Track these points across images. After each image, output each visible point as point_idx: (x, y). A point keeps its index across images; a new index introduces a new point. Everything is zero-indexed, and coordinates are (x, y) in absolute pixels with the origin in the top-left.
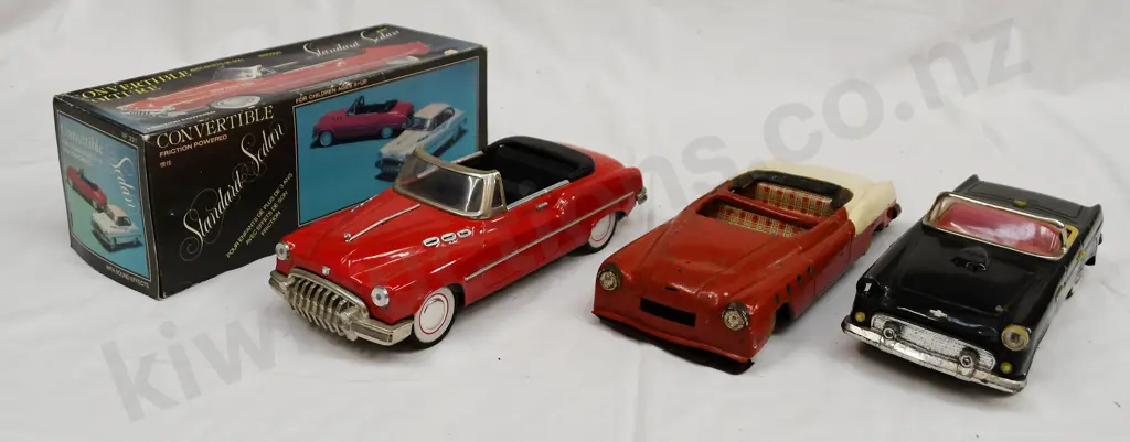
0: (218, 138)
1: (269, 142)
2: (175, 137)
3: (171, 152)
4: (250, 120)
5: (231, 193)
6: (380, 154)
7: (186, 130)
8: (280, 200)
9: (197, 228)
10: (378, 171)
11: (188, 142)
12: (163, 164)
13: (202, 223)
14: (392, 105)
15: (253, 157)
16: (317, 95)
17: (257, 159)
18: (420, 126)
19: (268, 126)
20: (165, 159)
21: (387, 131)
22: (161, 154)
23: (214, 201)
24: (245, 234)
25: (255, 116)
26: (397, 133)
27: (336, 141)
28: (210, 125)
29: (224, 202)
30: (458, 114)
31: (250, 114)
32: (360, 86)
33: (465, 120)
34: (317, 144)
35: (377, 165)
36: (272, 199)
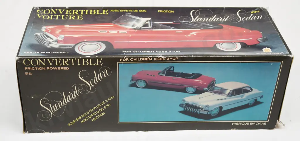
0: (64, 68)
1: (98, 78)
2: (35, 62)
3: (32, 69)
4: (86, 63)
5: (71, 96)
6: (184, 100)
7: (42, 59)
8: (105, 107)
9: (49, 107)
10: (182, 109)
11: (42, 66)
12: (27, 73)
13: (52, 106)
14: (198, 76)
15: (87, 83)
16: (136, 59)
17: (90, 84)
18: (221, 92)
19: (99, 70)
20: (29, 71)
21: (191, 90)
22: (25, 68)
23: (60, 98)
24: (80, 118)
25: (89, 61)
26: (199, 91)
27: (148, 86)
28: (58, 60)
29: (66, 100)
30: (255, 91)
31: (85, 60)
32: (172, 60)
33: (262, 96)
34: (134, 85)
35: (181, 105)
36: (99, 105)
